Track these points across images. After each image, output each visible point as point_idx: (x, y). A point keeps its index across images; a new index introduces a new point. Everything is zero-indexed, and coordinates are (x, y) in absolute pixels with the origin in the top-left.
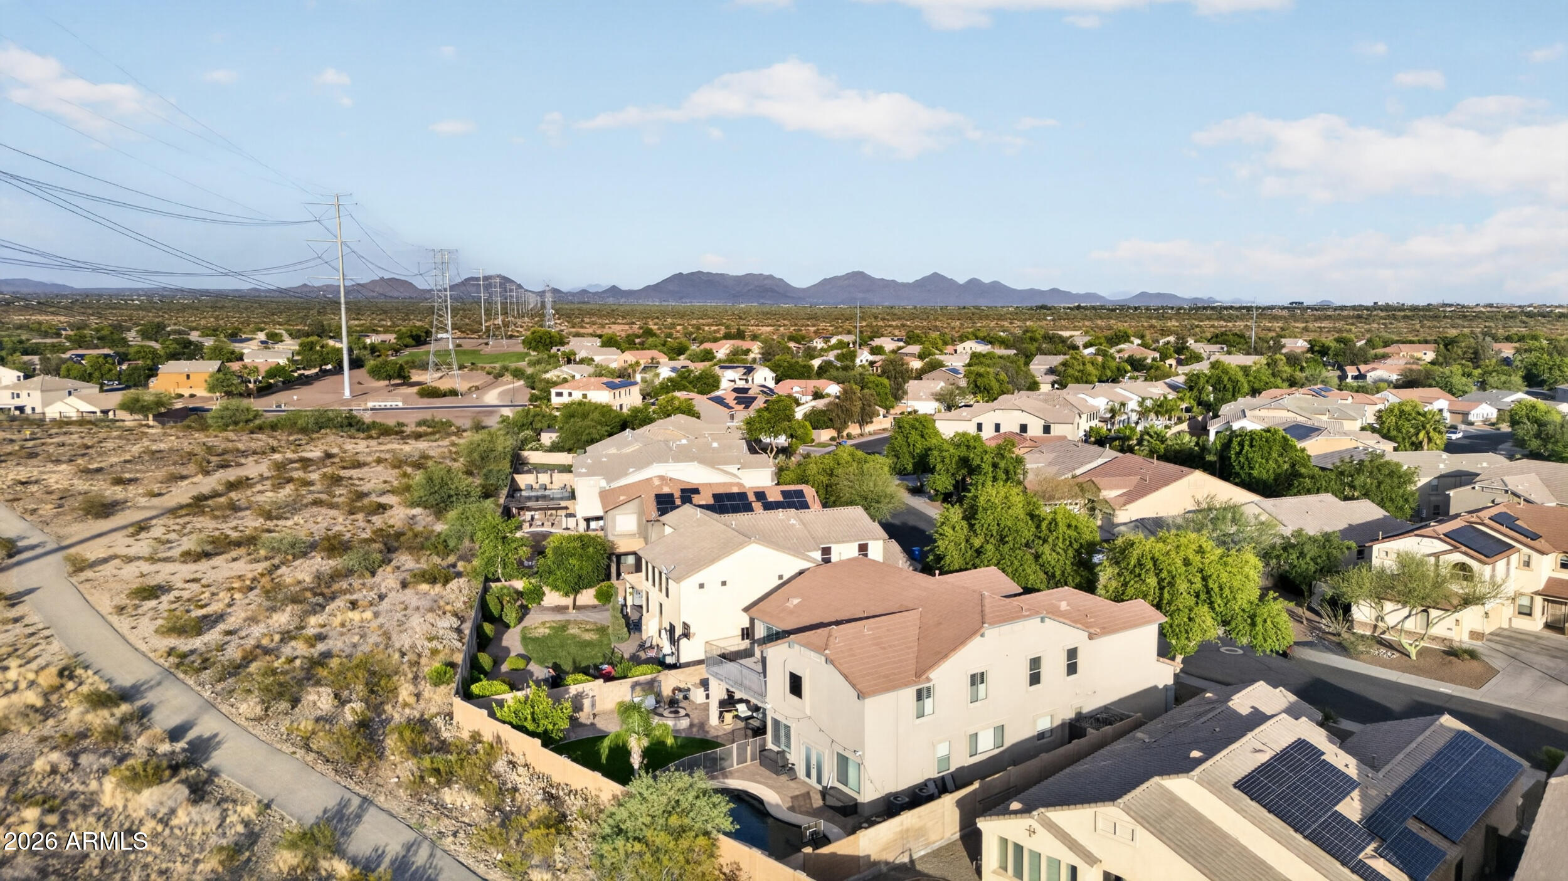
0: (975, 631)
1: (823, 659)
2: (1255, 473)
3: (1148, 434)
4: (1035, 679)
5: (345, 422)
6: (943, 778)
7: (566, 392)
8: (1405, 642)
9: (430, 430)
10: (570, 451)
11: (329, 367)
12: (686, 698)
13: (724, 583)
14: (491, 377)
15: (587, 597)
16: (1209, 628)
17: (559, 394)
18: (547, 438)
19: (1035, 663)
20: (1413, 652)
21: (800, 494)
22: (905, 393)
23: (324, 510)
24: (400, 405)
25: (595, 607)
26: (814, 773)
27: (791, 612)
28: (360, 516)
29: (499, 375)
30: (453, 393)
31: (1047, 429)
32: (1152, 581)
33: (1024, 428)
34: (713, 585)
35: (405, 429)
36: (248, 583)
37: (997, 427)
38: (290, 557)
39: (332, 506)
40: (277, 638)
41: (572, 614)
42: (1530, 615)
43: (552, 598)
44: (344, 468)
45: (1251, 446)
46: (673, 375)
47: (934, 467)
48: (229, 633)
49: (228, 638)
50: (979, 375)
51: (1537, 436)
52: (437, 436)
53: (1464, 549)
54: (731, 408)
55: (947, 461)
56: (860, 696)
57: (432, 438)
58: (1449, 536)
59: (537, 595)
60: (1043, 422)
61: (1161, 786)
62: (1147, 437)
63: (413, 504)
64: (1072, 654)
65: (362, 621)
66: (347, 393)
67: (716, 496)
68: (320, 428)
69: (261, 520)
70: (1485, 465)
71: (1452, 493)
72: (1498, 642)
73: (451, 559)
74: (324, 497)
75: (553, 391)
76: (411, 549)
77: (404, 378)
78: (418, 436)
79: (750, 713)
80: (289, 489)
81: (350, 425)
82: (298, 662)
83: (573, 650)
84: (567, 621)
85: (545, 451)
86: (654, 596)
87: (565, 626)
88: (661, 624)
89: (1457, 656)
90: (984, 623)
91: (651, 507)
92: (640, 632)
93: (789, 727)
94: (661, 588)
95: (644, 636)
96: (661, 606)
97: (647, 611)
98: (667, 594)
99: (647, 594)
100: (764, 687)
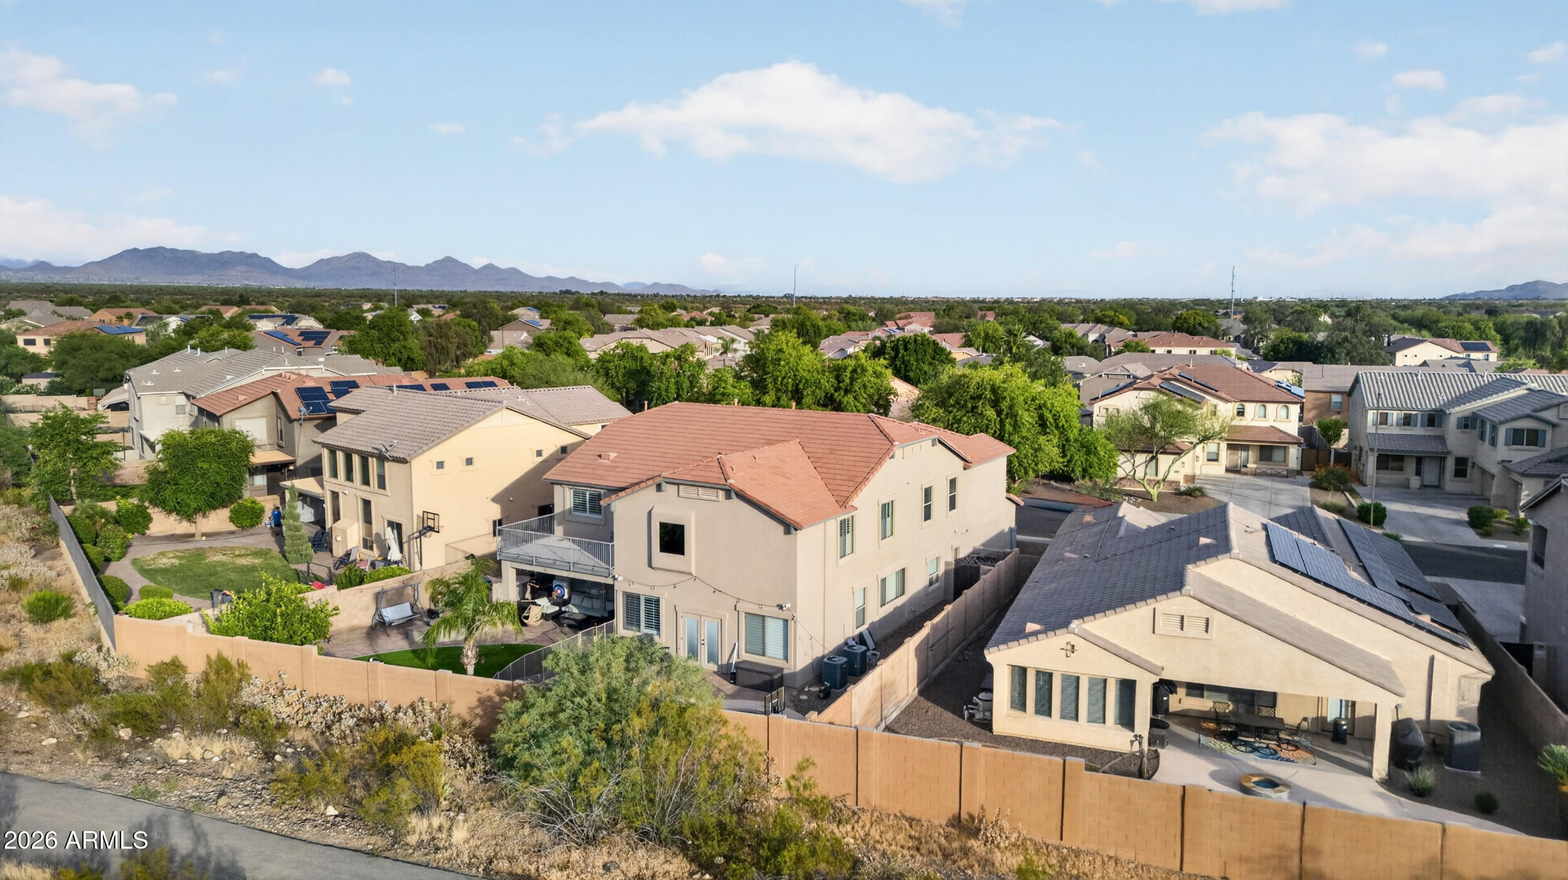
0: (887, 452)
1: (722, 495)
2: (912, 375)
4: (927, 516)
6: (861, 635)
8: (1148, 486)
10: (80, 393)
13: (469, 461)
15: (218, 520)
18: (33, 383)
19: (927, 494)
20: (1155, 495)
21: (488, 384)
25: (233, 533)
26: (703, 653)
27: (610, 468)
32: (991, 413)
34: (454, 464)
41: (202, 543)
42: (1217, 460)
43: (166, 525)
45: (906, 349)
53: (1178, 397)
54: (296, 344)
56: (786, 532)
58: (1163, 387)
59: (138, 521)
70: (1084, 365)
79: (557, 608)
84: (201, 549)
85: (41, 394)
86: (351, 495)
87: (200, 554)
88: (369, 532)
89: (1190, 495)
90: (891, 442)
91: (294, 405)
92: (331, 551)
93: (658, 601)
94: (366, 481)
95: (339, 551)
96: (367, 504)
97: (337, 517)
98: (382, 485)
99: (335, 496)
100: (607, 556)
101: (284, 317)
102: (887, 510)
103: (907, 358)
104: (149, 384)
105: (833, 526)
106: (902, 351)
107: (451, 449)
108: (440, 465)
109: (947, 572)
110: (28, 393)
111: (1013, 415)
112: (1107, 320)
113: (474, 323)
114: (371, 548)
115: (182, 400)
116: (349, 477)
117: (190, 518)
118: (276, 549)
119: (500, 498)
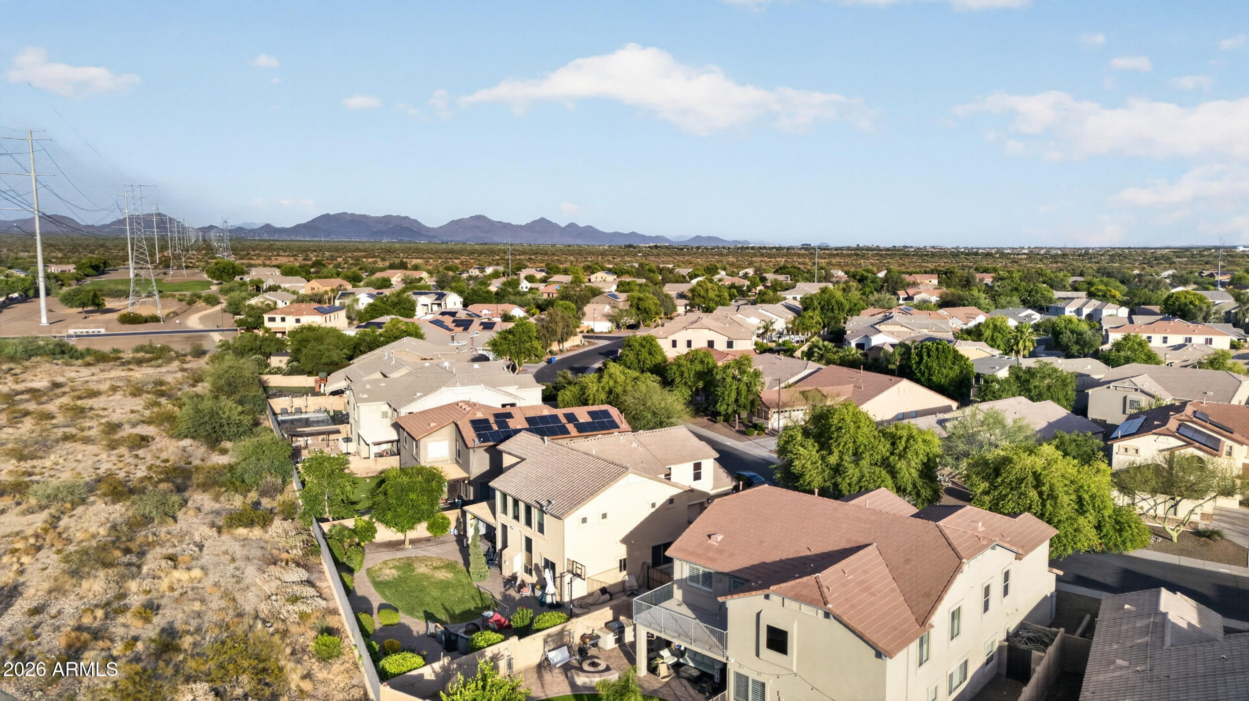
0: (957, 569)
1: (821, 613)
4: (987, 607)
5: (58, 350)
7: (278, 318)
8: (1168, 527)
9: (148, 356)
10: (310, 374)
11: (16, 295)
12: (595, 645)
13: (604, 516)
14: (184, 303)
15: (421, 530)
17: (272, 320)
18: (276, 361)
19: (987, 590)
20: (1175, 535)
21: (606, 413)
22: (584, 314)
23: (79, 446)
24: (103, 331)
27: (720, 551)
28: (123, 450)
29: (191, 303)
30: (155, 319)
31: (730, 345)
33: (711, 344)
34: (594, 519)
35: (121, 355)
36: (32, 541)
38: (68, 505)
39: (87, 441)
40: (100, 613)
41: (410, 551)
43: (384, 533)
44: (80, 398)
46: (371, 301)
48: (36, 611)
49: (36, 619)
52: (160, 361)
54: (451, 330)
55: (686, 375)
57: (153, 363)
58: (1179, 433)
59: (370, 530)
60: (726, 339)
63: (180, 436)
64: (1007, 575)
65: (191, 580)
66: (44, 320)
67: (528, 420)
68: (30, 357)
69: (14, 461)
70: (1089, 367)
71: (1090, 391)
73: (253, 495)
74: (72, 430)
75: (266, 317)
76: (205, 487)
77: (98, 305)
78: (140, 362)
80: (28, 424)
81: (63, 352)
82: (140, 646)
83: (435, 593)
84: (408, 558)
85: (285, 374)
86: (518, 532)
87: (408, 565)
88: (530, 559)
89: (1209, 537)
90: (960, 558)
91: (470, 434)
92: (500, 567)
93: (763, 685)
94: (529, 523)
95: (507, 573)
96: (529, 542)
97: (505, 545)
98: (541, 529)
99: (504, 528)
100: (723, 640)
101: (437, 294)
102: (955, 615)
103: (930, 364)
104: (365, 396)
105: (915, 645)
106: (925, 358)
107: (591, 508)
108: (584, 520)
109: (1000, 648)
110: (276, 373)
111: (1053, 497)
113: (573, 305)
114: (531, 574)
115: (386, 408)
116: (516, 517)
117: (403, 530)
118: (461, 561)
119: (625, 541)
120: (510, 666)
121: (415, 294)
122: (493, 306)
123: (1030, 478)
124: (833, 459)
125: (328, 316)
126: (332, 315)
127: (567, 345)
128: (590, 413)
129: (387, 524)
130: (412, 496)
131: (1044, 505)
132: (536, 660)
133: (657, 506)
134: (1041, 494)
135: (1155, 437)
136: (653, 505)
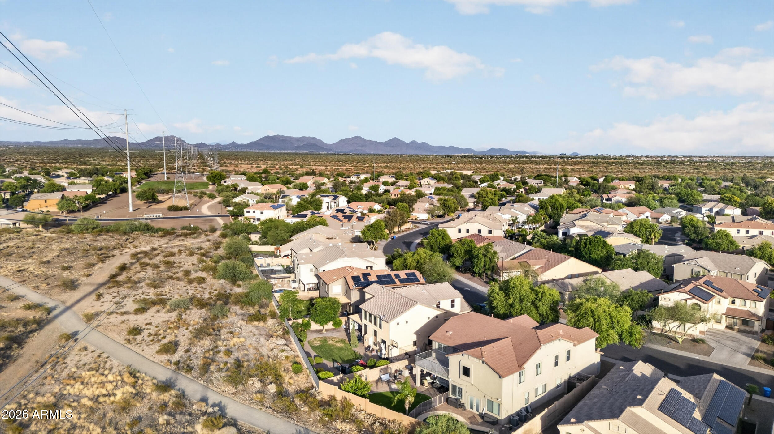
0: (538, 347)
1: (481, 361)
2: (592, 256)
3: (536, 235)
4: (556, 364)
5: (146, 228)
6: (527, 407)
7: (252, 211)
8: (677, 336)
9: (189, 232)
10: (272, 245)
11: (111, 193)
12: (400, 374)
13: (407, 322)
14: (197, 197)
15: (330, 325)
16: (614, 338)
17: (248, 212)
18: (255, 237)
19: (557, 357)
20: (680, 341)
21: (414, 274)
22: (413, 209)
23: (175, 282)
24: (161, 216)
25: (333, 330)
26: (475, 407)
27: (450, 338)
28: (195, 284)
29: (201, 197)
30: (186, 208)
31: (490, 232)
32: (591, 320)
33: (480, 231)
34: (402, 323)
35: (176, 231)
36: (175, 324)
37: (468, 231)
38: (183, 309)
39: (178, 279)
40: (211, 353)
41: (325, 334)
42: (720, 323)
43: (315, 326)
44: (167, 256)
46: (299, 200)
47: (453, 254)
48: (187, 351)
49: (189, 354)
50: (445, 200)
51: (695, 233)
52: (196, 235)
53: (697, 297)
54: (341, 221)
55: (459, 252)
56: (500, 377)
57: (192, 236)
58: (690, 292)
59: (308, 325)
60: (488, 229)
61: (631, 411)
62: (536, 236)
63: (219, 279)
64: (568, 352)
65: (241, 342)
66: (131, 209)
67: (378, 277)
68: (132, 231)
69: (153, 289)
70: (683, 251)
71: (675, 265)
72: (710, 335)
73: (257, 307)
74: (170, 274)
75: (245, 210)
76: (236, 303)
77: (155, 199)
78: (186, 235)
80: (149, 270)
81: (148, 229)
82: (229, 365)
83: (337, 352)
84: (325, 337)
85: (260, 245)
86: (371, 327)
87: (325, 340)
88: (376, 339)
89: (697, 342)
90: (540, 343)
91: (351, 283)
92: (364, 343)
93: (462, 389)
94: (375, 324)
95: (366, 345)
96: (375, 332)
97: (366, 333)
98: (380, 327)
99: (365, 325)
100: (447, 372)
101: (333, 196)
102: (538, 366)
103: (590, 249)
104: (303, 261)
105: (517, 374)
107: (401, 319)
108: (398, 324)
109: (565, 382)
110: (255, 244)
112: (727, 199)
114: (376, 346)
115: (312, 267)
116: (370, 321)
117: (322, 325)
118: (347, 339)
119: (416, 333)
120: (366, 379)
121: (322, 196)
122: (364, 204)
123: (590, 313)
124: (510, 301)
125: (277, 210)
126: (279, 209)
127: (403, 228)
128: (406, 274)
129: (316, 322)
130: (327, 310)
131: (595, 324)
132: (377, 378)
133: (430, 319)
134: (594, 319)
135: (678, 293)
136: (429, 318)
